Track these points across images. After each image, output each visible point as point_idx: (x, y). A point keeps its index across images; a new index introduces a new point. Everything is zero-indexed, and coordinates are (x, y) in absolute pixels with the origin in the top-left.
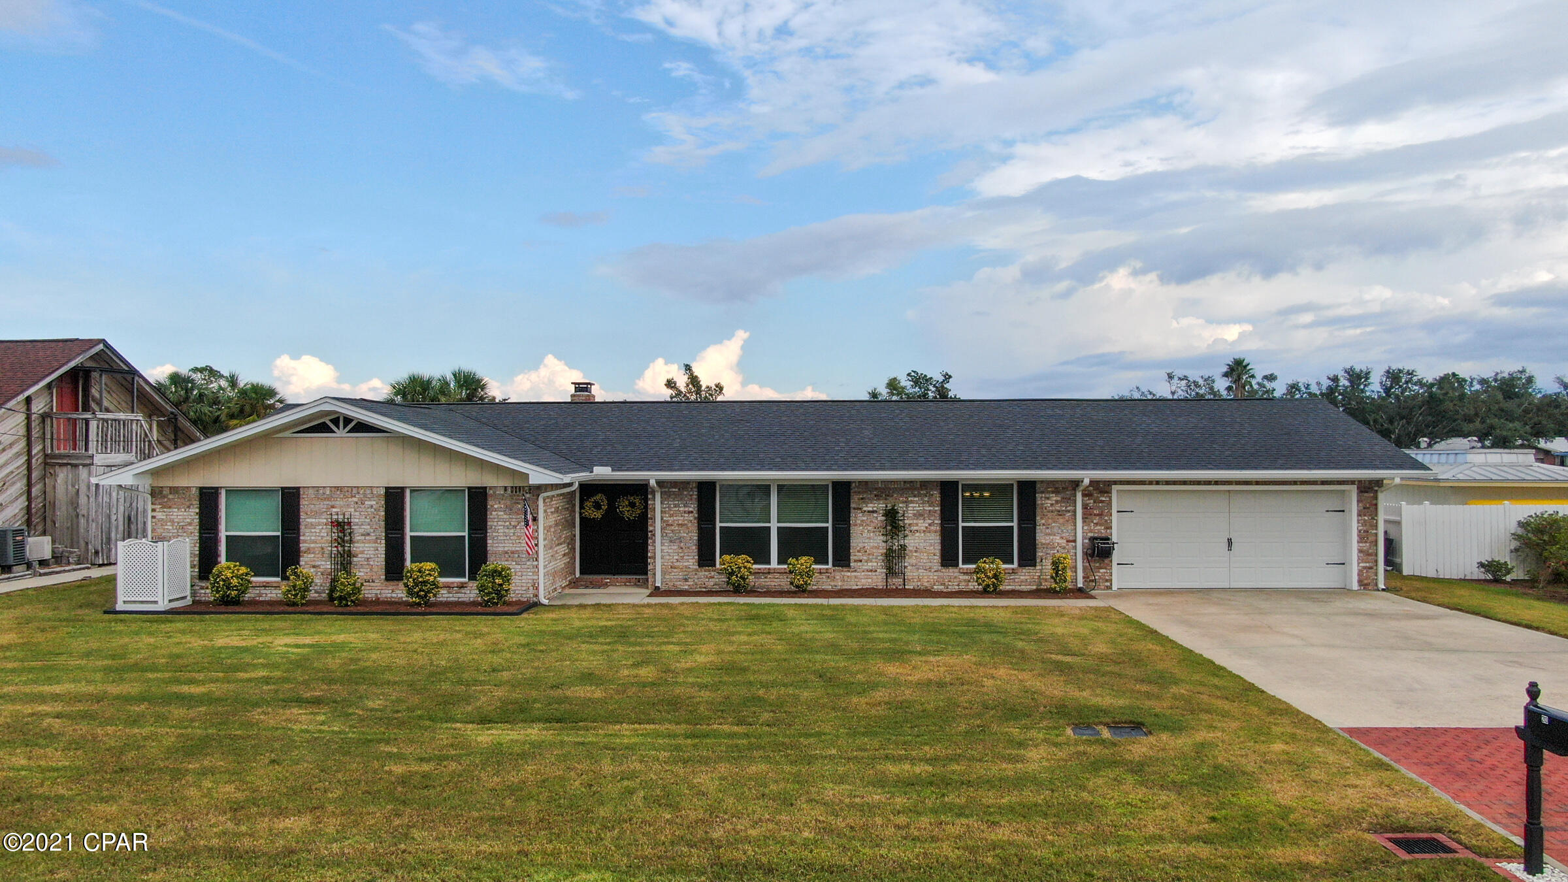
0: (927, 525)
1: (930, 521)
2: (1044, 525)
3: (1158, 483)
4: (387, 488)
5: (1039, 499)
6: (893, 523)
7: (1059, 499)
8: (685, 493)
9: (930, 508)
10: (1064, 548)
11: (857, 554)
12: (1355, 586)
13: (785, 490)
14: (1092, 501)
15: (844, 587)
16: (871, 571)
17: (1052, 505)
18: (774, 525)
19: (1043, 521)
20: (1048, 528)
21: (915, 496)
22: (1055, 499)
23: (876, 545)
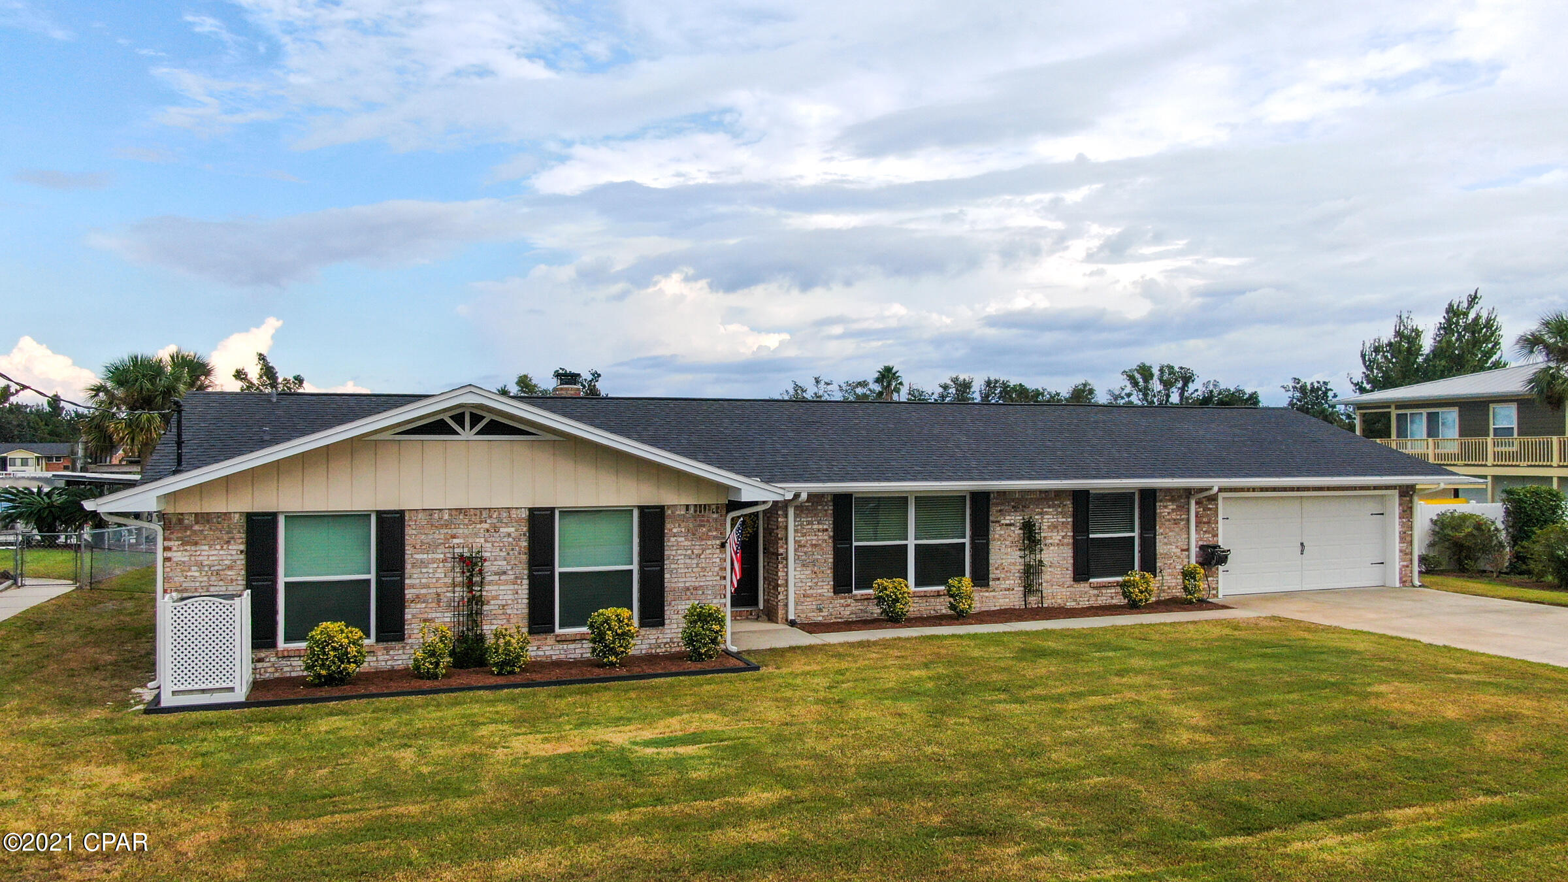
0: (1060, 538)
1: (1064, 534)
2: (1162, 534)
3: (1254, 490)
4: (531, 510)
5: (1158, 507)
6: (1030, 538)
7: (1175, 507)
8: (819, 507)
9: (1064, 520)
10: (1179, 558)
11: (995, 571)
12: (1398, 585)
13: (926, 502)
14: (1202, 509)
15: (983, 609)
16: (1009, 590)
17: (1169, 513)
18: (911, 543)
19: (1161, 531)
20: (1165, 537)
21: (1049, 507)
22: (1171, 507)
23: (1013, 561)
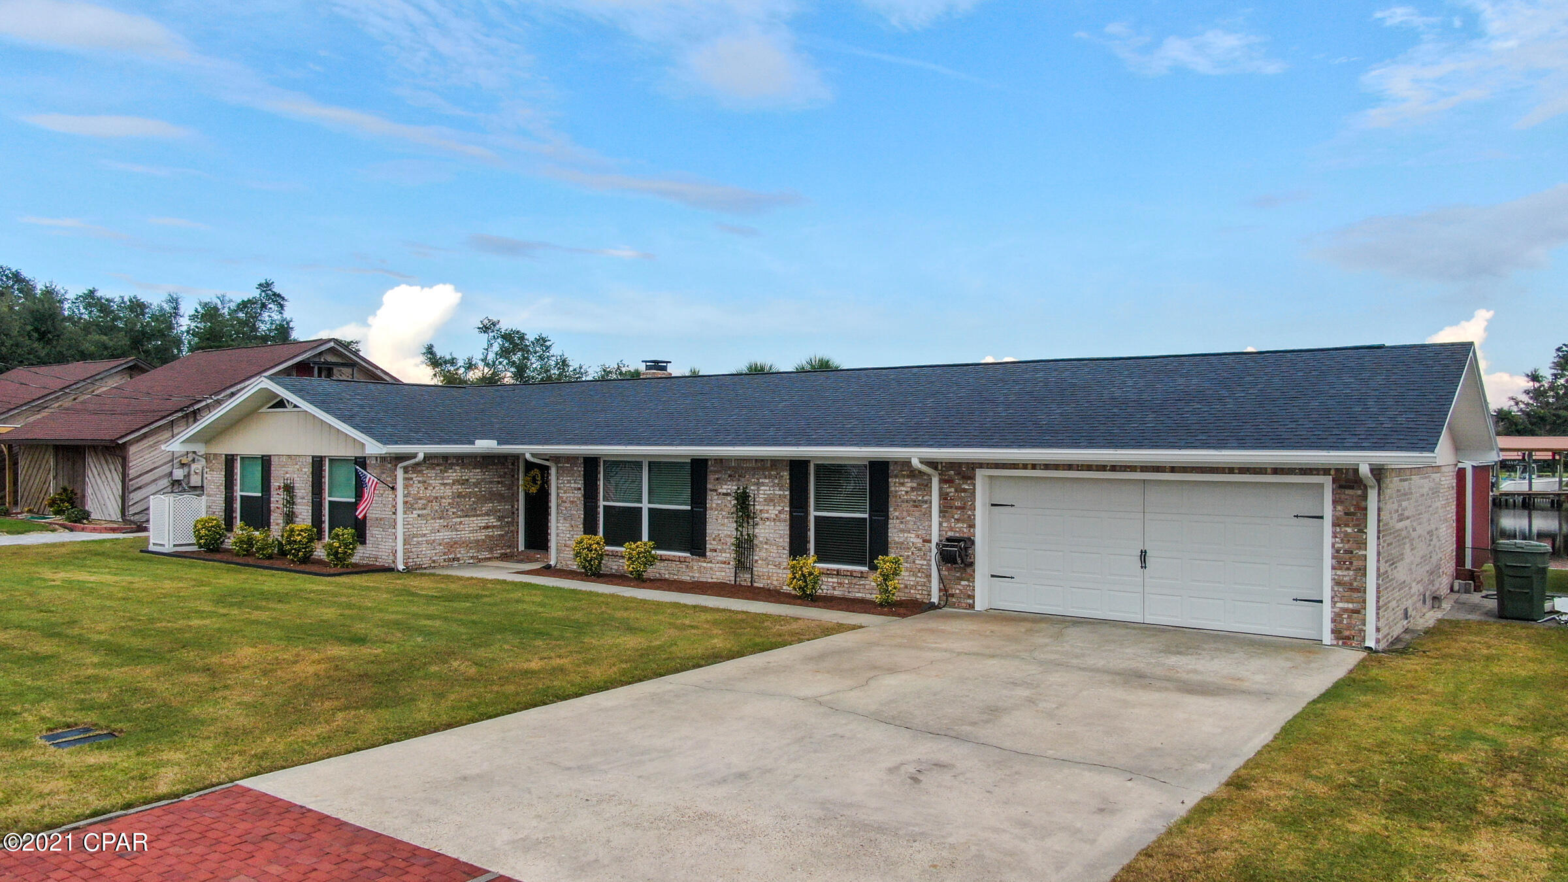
0: (777, 512)
1: (780, 508)
2: (897, 518)
4: (313, 457)
5: (892, 484)
6: (744, 507)
7: (915, 485)
8: (575, 468)
9: (782, 493)
10: (920, 550)
11: (713, 542)
12: (1328, 638)
13: (657, 466)
14: (953, 490)
15: (701, 580)
16: (725, 563)
17: (907, 492)
18: (645, 506)
19: (897, 514)
20: (902, 523)
21: (766, 478)
22: (909, 485)
23: (729, 533)
